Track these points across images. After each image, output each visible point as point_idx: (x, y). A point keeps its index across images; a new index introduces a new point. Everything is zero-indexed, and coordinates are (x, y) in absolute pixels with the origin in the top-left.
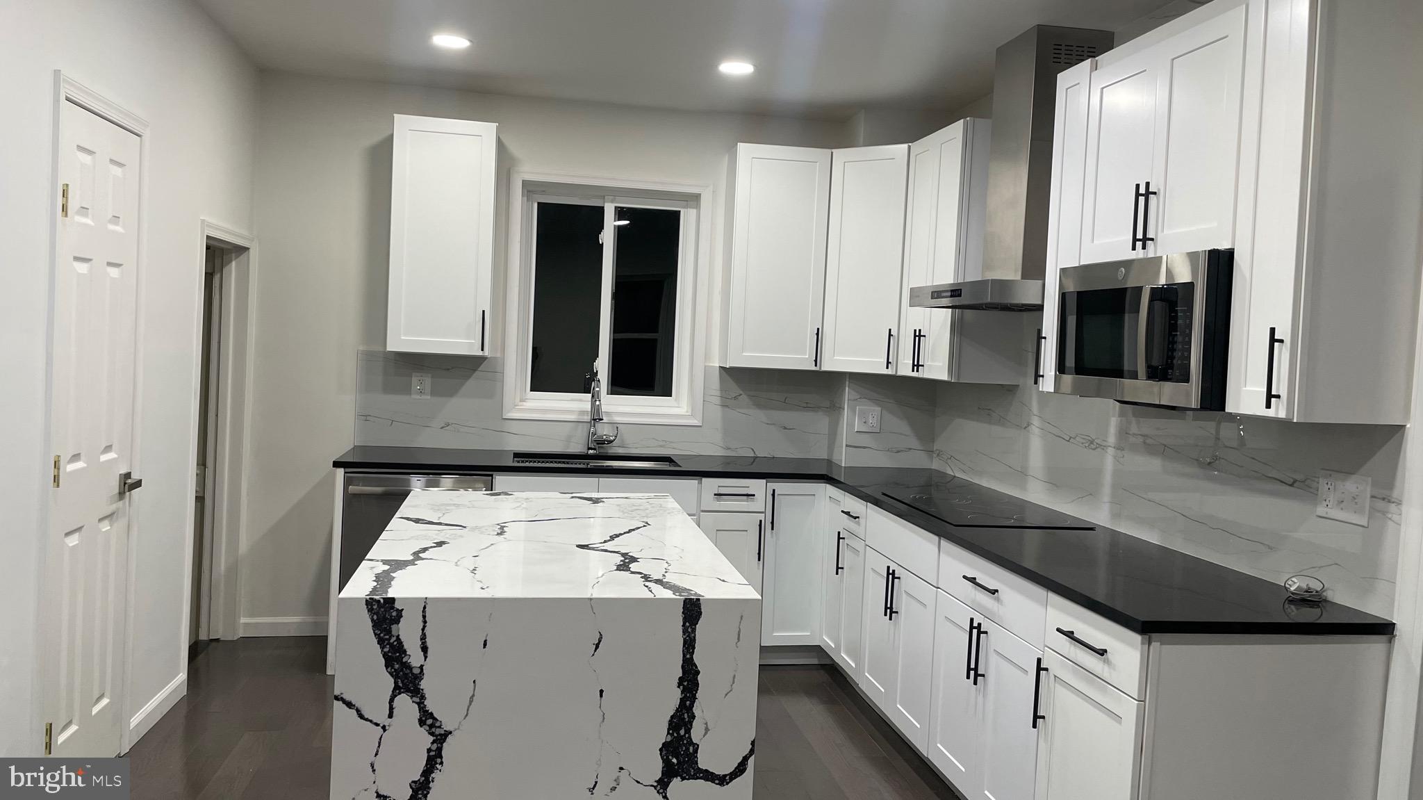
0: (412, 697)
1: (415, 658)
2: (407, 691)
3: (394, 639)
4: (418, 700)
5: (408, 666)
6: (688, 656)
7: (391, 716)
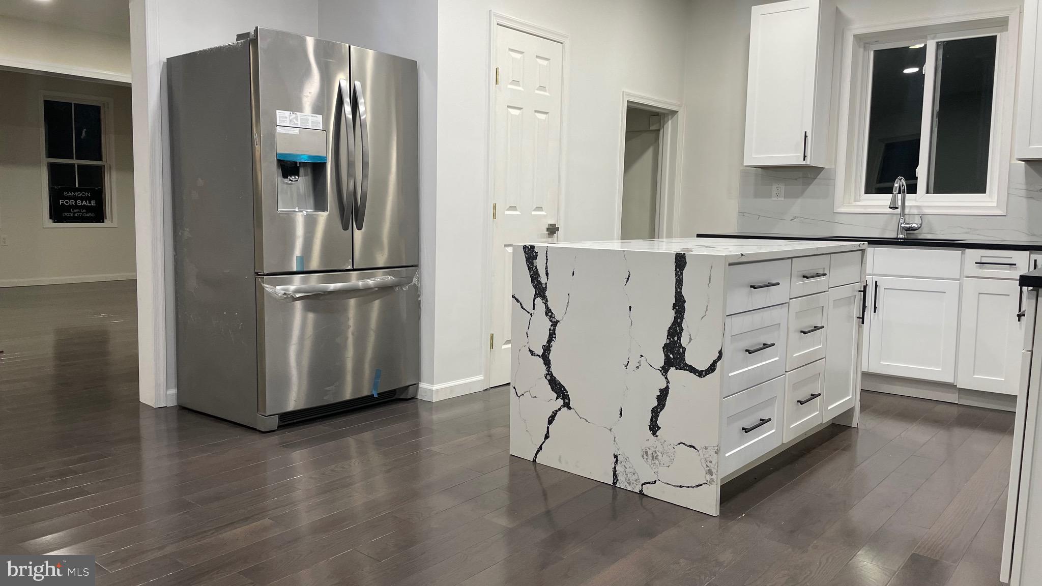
0: (542, 300)
1: (543, 279)
2: (540, 296)
3: (534, 268)
4: (545, 302)
5: (540, 282)
6: (679, 290)
7: (534, 309)
